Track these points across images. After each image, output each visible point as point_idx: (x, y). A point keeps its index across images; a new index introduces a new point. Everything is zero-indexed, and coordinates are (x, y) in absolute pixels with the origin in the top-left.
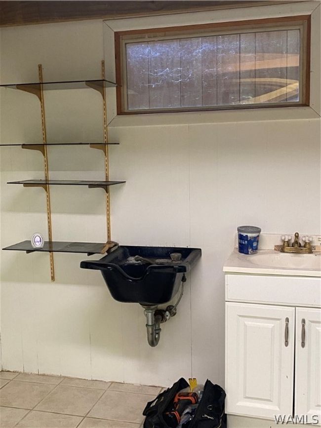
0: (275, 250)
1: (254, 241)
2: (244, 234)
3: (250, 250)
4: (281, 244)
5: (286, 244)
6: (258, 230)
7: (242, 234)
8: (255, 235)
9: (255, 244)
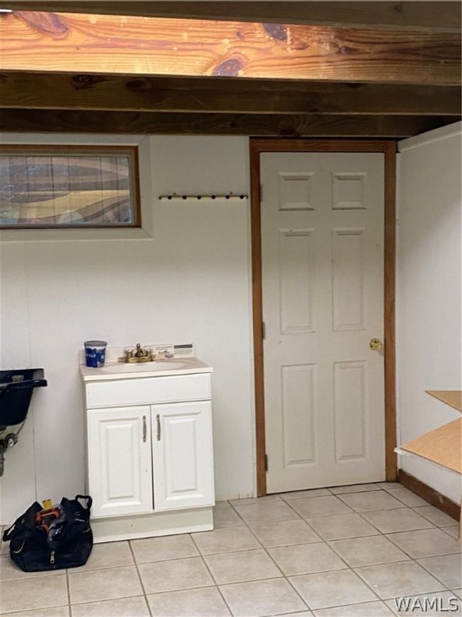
0: (119, 362)
1: (102, 354)
2: (93, 348)
3: (98, 363)
4: (125, 355)
5: (130, 355)
6: (105, 344)
7: (90, 347)
8: (102, 348)
9: (102, 357)
